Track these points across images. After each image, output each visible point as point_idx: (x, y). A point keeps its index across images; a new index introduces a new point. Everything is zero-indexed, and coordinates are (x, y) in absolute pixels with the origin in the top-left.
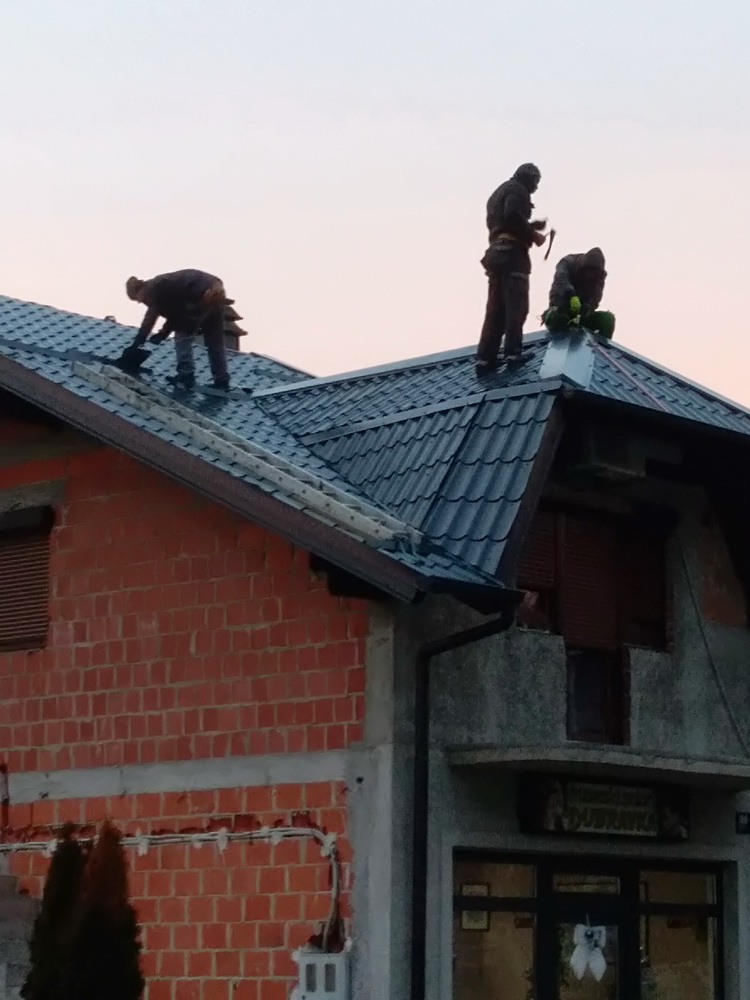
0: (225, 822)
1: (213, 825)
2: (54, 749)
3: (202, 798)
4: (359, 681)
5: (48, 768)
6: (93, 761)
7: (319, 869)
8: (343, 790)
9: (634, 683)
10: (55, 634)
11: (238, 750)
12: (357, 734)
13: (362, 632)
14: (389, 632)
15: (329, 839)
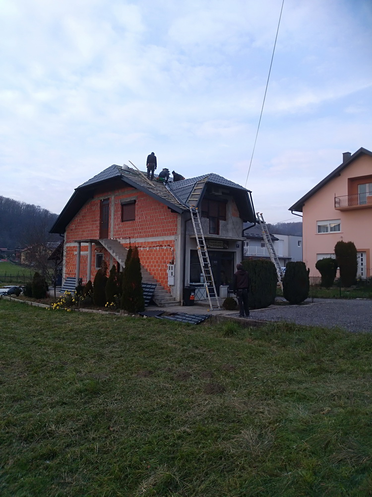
0: (158, 246)
1: (157, 246)
2: (136, 235)
3: (156, 242)
4: (176, 225)
5: (135, 238)
6: (141, 237)
7: (171, 252)
8: (174, 241)
9: (220, 226)
10: (136, 218)
11: (160, 236)
12: (176, 233)
13: (177, 218)
14: (180, 218)
15: (172, 248)
